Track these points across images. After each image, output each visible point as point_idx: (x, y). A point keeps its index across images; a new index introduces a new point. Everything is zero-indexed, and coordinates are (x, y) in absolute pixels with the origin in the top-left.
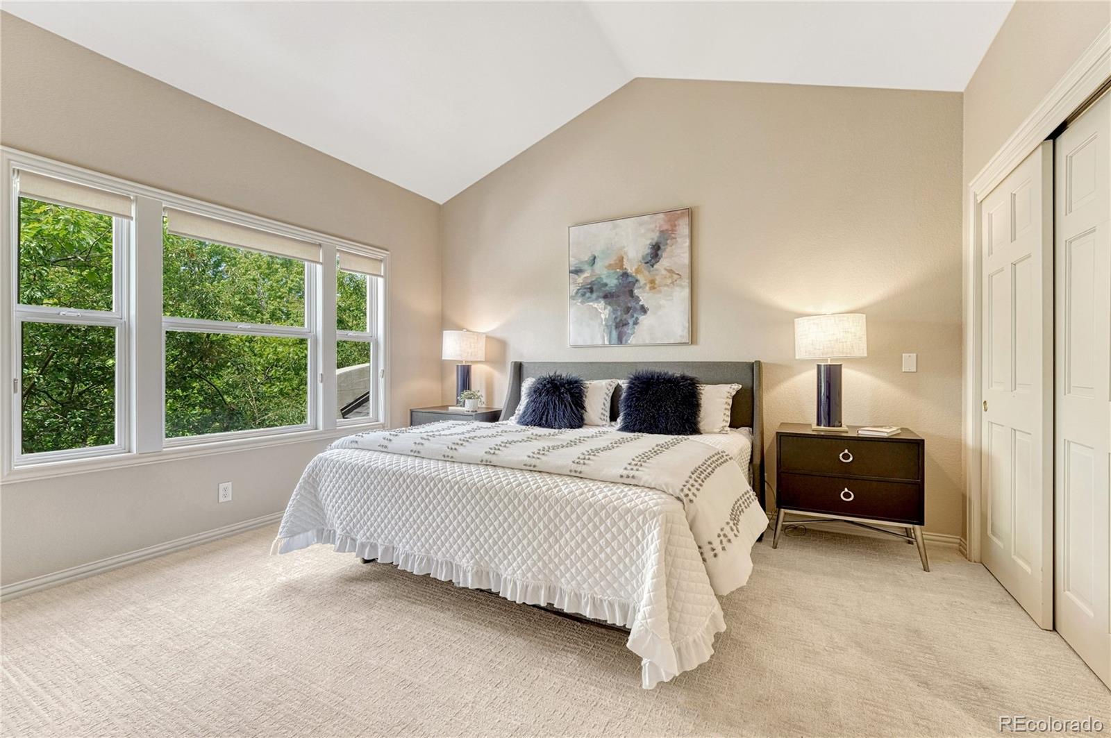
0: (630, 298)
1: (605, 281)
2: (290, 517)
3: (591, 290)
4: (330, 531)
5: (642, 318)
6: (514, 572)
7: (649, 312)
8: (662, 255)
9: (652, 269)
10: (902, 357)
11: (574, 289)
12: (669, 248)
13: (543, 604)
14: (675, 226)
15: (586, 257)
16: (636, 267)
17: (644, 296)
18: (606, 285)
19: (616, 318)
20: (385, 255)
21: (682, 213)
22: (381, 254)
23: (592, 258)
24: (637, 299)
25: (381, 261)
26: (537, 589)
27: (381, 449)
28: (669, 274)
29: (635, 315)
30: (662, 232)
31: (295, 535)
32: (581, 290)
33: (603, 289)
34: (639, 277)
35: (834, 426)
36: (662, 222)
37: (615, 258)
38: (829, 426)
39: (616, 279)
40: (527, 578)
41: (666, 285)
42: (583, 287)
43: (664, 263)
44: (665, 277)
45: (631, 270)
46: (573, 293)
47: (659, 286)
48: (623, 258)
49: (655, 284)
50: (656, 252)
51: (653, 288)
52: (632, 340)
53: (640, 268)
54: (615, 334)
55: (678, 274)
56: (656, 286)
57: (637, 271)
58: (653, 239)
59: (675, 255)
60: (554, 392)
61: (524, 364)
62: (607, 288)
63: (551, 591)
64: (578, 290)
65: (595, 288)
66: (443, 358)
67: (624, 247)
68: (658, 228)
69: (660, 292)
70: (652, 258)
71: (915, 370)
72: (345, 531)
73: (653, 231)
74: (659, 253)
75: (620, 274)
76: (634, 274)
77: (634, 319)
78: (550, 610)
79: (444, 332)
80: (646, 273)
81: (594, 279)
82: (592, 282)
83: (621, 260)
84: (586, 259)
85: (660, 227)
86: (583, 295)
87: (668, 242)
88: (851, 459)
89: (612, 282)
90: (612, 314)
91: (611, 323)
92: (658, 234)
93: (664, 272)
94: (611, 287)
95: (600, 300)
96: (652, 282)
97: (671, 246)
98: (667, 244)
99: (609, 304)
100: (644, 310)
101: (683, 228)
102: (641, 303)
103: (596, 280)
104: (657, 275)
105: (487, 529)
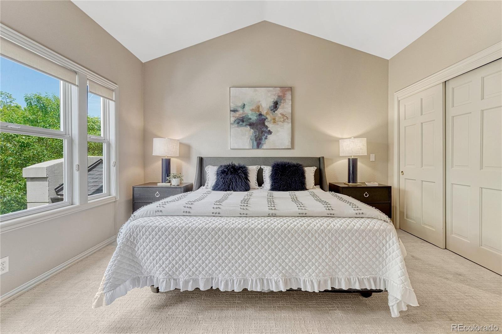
0: (263, 126)
1: (250, 117)
2: (112, 275)
3: (242, 121)
4: (147, 277)
5: (269, 136)
6: (310, 275)
7: (272, 133)
8: (279, 107)
9: (274, 113)
10: (370, 155)
11: (233, 119)
12: (282, 104)
13: (330, 289)
14: (285, 94)
15: (240, 104)
16: (266, 112)
17: (270, 126)
18: (250, 119)
19: (256, 135)
20: (116, 87)
21: (288, 89)
22: (114, 87)
23: (243, 105)
24: (267, 127)
25: (113, 90)
26: (326, 281)
27: (185, 214)
28: (282, 116)
29: (266, 135)
30: (279, 96)
31: (117, 287)
32: (236, 121)
33: (249, 121)
34: (268, 116)
35: (355, 183)
36: (279, 92)
37: (255, 106)
38: (353, 183)
39: (256, 116)
40: (320, 277)
41: (280, 121)
42: (238, 119)
43: (280, 111)
44: (280, 118)
45: (264, 112)
46: (232, 122)
47: (278, 122)
48: (259, 106)
49: (275, 120)
50: (276, 105)
51: (274, 122)
52: (264, 147)
53: (268, 112)
54: (255, 143)
55: (286, 117)
56: (276, 121)
57: (267, 113)
58: (274, 99)
59: (285, 108)
60: (235, 173)
61: (204, 158)
62: (251, 121)
63: (332, 280)
64: (235, 120)
65: (244, 120)
66: (153, 155)
67: (259, 101)
68: (277, 94)
69: (278, 124)
70: (274, 108)
71: (374, 160)
72: (168, 275)
73: (274, 95)
74: (277, 106)
75: (258, 114)
76: (265, 115)
77: (265, 136)
78: (334, 291)
79: (154, 139)
80: (271, 115)
81: (244, 116)
82: (243, 117)
83: (258, 107)
84: (240, 105)
85: (278, 94)
86: (238, 123)
87: (282, 101)
88: (368, 195)
89: (254, 118)
90: (254, 133)
91: (253, 138)
92: (277, 97)
93: (280, 115)
94: (254, 120)
95: (248, 126)
96: (274, 119)
97: (283, 103)
98: (281, 102)
99: (252, 128)
100: (270, 132)
101: (288, 96)
102: (268, 129)
103: (245, 116)
104: (277, 116)
105: (290, 254)
